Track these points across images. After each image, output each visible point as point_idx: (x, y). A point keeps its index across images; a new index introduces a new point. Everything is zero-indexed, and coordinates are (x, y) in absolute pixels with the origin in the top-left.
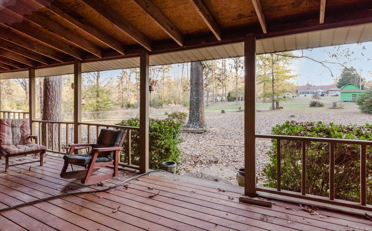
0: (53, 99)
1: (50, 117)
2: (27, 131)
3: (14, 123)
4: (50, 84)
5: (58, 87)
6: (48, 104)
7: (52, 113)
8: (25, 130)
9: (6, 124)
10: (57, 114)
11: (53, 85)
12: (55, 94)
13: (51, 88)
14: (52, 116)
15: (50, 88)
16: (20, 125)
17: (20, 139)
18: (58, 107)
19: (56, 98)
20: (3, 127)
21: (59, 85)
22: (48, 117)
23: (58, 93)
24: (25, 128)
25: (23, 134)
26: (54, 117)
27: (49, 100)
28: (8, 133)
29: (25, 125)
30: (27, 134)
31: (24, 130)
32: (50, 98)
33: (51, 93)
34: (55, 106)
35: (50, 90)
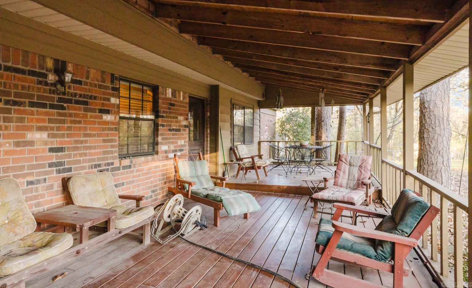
0: (430, 129)
1: (427, 157)
2: (365, 173)
3: (352, 161)
4: (426, 106)
5: (441, 109)
6: (424, 137)
7: (430, 151)
8: (363, 171)
9: (344, 160)
10: (438, 153)
11: (431, 107)
12: (434, 120)
13: (427, 111)
14: (429, 155)
15: (426, 113)
16: (358, 165)
17: (355, 182)
18: (440, 141)
19: (435, 127)
20: (341, 164)
21: (441, 106)
22: (424, 157)
23: (441, 119)
24: (363, 168)
25: (360, 176)
26: (433, 158)
27: (425, 130)
28: (344, 172)
29: (364, 164)
30: (365, 177)
31: (361, 170)
32: (426, 128)
33: (428, 120)
34: (436, 139)
35: (426, 116)
